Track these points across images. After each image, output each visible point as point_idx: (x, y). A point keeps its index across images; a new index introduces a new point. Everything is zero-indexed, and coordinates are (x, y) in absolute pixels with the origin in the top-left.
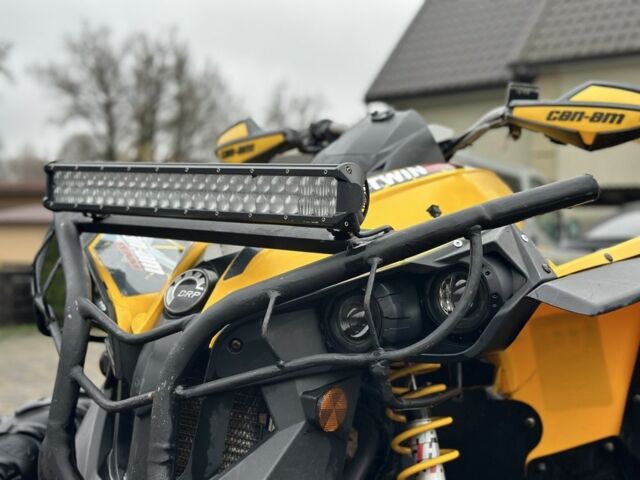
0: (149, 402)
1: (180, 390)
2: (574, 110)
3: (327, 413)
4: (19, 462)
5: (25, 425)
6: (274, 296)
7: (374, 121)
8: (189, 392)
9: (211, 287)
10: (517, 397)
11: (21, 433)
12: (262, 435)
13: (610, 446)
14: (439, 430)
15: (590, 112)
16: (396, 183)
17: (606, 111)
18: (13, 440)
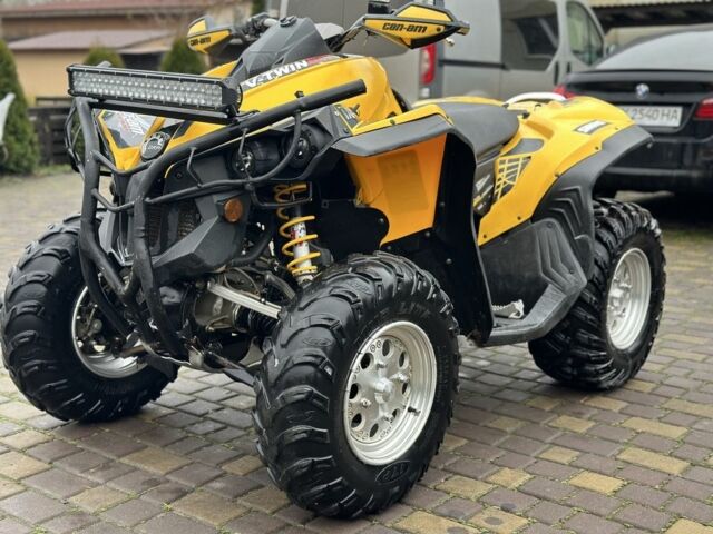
0: (132, 207)
1: (148, 200)
2: (398, 23)
3: (230, 211)
4: (68, 250)
5: (70, 227)
6: (193, 149)
7: (283, 26)
8: (152, 201)
10: (372, 206)
11: (67, 232)
12: (197, 223)
13: (428, 234)
14: (306, 222)
15: (406, 25)
16: (284, 74)
17: (416, 24)
18: (63, 236)
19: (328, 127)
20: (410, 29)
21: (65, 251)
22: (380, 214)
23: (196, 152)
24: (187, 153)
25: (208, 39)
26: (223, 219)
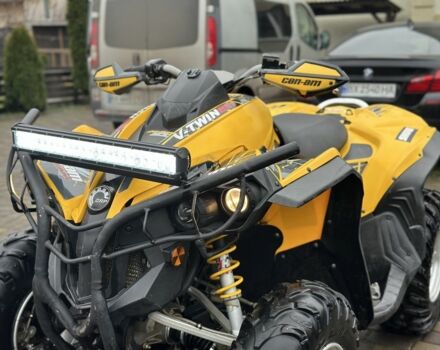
0: (88, 262)
1: (105, 256)
2: (295, 78)
3: (176, 258)
4: (9, 270)
6: (147, 210)
7: (189, 78)
8: (108, 256)
9: (113, 196)
12: (144, 270)
13: (316, 245)
14: (230, 254)
15: (304, 79)
16: (204, 125)
17: (311, 79)
18: (5, 259)
19: (263, 182)
20: (307, 83)
21: (8, 273)
22: (276, 230)
23: (149, 212)
24: (142, 213)
25: (118, 83)
26: (169, 264)
